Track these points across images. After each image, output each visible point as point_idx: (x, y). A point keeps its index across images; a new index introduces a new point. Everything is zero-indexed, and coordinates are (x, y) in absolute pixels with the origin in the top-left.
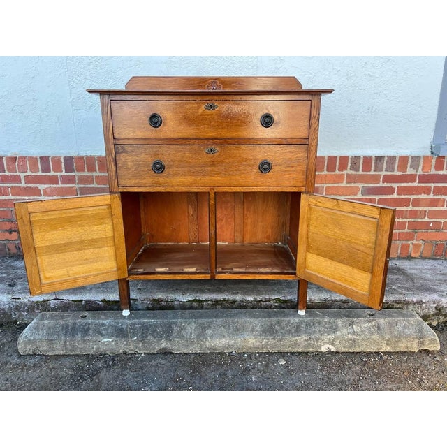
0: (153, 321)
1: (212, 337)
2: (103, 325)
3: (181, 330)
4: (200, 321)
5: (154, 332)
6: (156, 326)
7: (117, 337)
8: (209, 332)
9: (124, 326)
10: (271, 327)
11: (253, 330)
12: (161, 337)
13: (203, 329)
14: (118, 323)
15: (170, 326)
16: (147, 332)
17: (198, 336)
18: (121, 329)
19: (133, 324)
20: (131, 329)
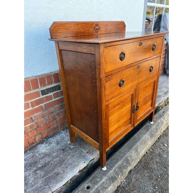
0: (120, 162)
1: (141, 151)
2: (103, 183)
3: (131, 157)
4: (134, 148)
5: (124, 166)
6: (122, 163)
7: (113, 183)
8: (139, 150)
9: (112, 175)
10: (151, 133)
11: (148, 139)
12: (127, 166)
13: (136, 150)
14: (109, 176)
15: (127, 159)
16: (122, 169)
17: (137, 155)
18: (112, 177)
19: (115, 171)
20: (115, 174)
